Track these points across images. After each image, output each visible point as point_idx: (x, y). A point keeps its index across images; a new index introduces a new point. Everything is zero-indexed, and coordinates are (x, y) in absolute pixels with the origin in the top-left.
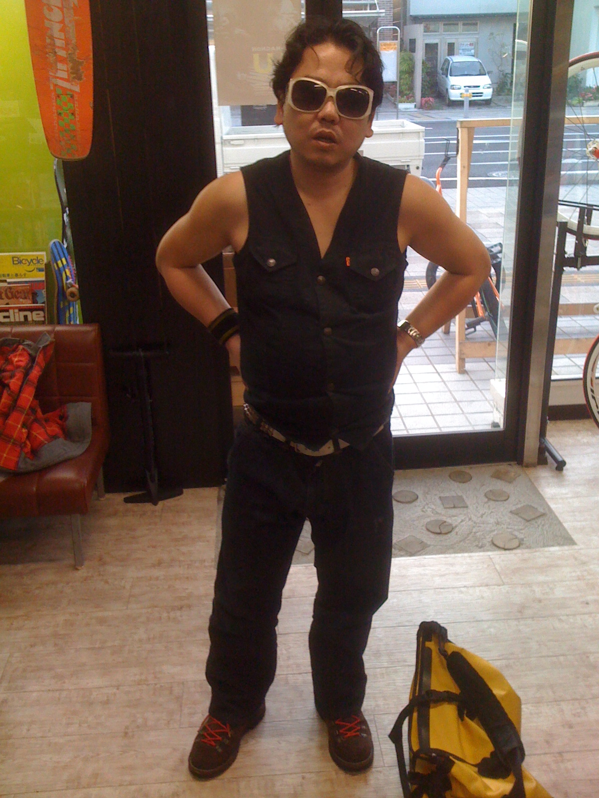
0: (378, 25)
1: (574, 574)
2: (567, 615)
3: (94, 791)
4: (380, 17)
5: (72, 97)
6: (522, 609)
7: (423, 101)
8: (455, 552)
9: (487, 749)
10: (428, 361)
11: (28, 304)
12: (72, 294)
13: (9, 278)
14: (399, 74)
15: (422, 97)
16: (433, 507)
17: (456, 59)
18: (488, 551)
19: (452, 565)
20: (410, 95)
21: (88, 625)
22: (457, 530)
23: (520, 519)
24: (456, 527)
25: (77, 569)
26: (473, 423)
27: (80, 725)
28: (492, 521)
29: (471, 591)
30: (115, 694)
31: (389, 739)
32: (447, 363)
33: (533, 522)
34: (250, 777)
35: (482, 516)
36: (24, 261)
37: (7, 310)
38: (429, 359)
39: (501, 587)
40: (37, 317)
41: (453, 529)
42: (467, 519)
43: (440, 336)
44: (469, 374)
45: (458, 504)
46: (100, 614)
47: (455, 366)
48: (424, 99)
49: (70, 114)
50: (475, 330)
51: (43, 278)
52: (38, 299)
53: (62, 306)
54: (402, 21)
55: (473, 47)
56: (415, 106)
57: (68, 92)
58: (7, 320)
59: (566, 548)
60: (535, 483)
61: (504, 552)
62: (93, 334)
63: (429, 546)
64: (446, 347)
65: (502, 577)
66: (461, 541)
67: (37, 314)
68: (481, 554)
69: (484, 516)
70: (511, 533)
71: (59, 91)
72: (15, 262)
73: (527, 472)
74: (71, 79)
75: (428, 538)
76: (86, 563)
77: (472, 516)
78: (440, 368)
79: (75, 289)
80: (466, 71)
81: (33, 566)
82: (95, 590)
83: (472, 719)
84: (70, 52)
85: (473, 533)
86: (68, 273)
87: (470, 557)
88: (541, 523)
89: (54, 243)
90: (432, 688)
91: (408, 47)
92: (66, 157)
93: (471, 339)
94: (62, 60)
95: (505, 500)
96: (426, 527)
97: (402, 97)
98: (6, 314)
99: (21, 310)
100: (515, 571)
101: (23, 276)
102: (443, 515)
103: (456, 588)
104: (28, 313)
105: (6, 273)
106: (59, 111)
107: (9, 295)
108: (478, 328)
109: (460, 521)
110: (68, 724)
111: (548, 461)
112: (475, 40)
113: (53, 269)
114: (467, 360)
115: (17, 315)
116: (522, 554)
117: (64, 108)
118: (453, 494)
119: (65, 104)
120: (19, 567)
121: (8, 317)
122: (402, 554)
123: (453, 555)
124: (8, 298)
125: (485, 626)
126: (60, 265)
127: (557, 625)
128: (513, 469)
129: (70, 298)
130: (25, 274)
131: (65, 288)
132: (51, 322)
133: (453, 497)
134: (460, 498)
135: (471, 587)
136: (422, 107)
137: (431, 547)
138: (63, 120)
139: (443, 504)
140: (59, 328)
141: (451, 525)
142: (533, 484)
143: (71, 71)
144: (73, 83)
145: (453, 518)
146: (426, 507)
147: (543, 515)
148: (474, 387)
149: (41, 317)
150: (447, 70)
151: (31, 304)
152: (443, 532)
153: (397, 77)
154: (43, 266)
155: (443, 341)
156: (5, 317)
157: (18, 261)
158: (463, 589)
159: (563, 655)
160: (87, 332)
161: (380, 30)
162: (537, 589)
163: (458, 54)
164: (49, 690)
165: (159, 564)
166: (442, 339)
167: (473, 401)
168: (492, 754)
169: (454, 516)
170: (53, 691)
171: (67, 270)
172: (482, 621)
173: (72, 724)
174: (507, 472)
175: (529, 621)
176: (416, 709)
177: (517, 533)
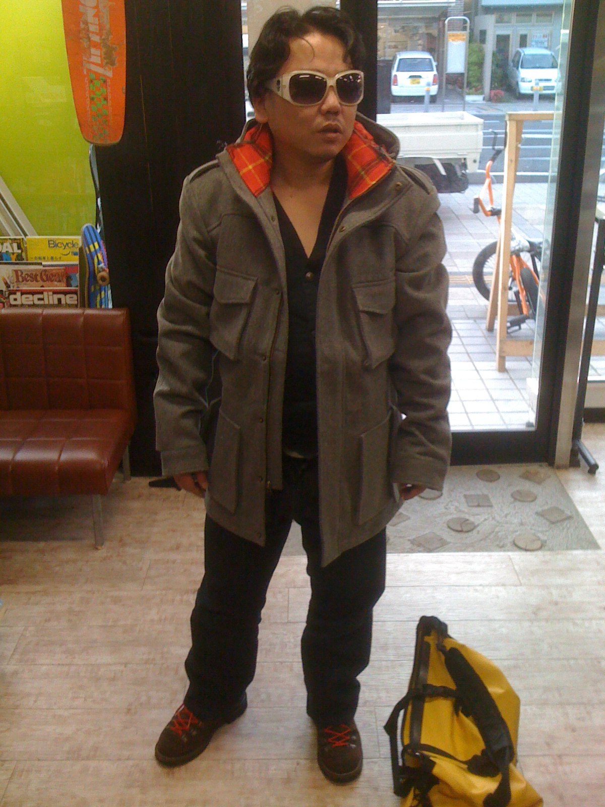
0: (448, 15)
1: (595, 579)
2: (583, 619)
3: (93, 764)
4: (450, 7)
5: (105, 82)
6: (537, 610)
7: (492, 94)
8: (475, 551)
9: (478, 747)
10: (468, 358)
11: (64, 288)
12: (103, 279)
13: (44, 261)
14: (467, 66)
15: (491, 90)
16: (457, 504)
17: (528, 51)
18: (508, 551)
19: (470, 563)
20: (479, 87)
21: (102, 603)
22: (479, 528)
23: (545, 521)
24: (478, 525)
25: (97, 549)
26: (507, 422)
27: (85, 700)
28: (516, 521)
29: (486, 589)
30: (122, 671)
31: (384, 731)
32: (488, 361)
33: (559, 524)
34: (245, 760)
35: (506, 516)
36: (59, 245)
37: (41, 293)
38: (469, 357)
39: (518, 587)
40: (70, 300)
41: (475, 527)
42: (491, 519)
43: (483, 333)
44: (509, 371)
45: (483, 502)
46: (116, 594)
47: (495, 365)
48: (493, 92)
49: (102, 100)
50: (520, 328)
51: (77, 262)
52: (72, 282)
53: (93, 289)
54: (473, 11)
55: (546, 39)
56: (484, 99)
57: (101, 78)
58: (41, 302)
59: (589, 552)
60: (564, 486)
61: (524, 553)
62: (122, 319)
63: (449, 543)
64: (489, 344)
65: (521, 578)
66: (481, 540)
67: (70, 298)
68: (502, 553)
69: (509, 517)
70: (534, 535)
71: (92, 76)
72: (51, 246)
73: (558, 474)
74: (104, 64)
75: (448, 535)
76: (107, 544)
77: (496, 515)
78: (480, 365)
79: (105, 274)
80: (537, 63)
81: (55, 544)
82: (112, 570)
83: (467, 715)
84: (103, 37)
85: (494, 533)
86: (100, 258)
87: (489, 556)
88: (566, 525)
89: (87, 227)
90: (429, 682)
91: (476, 39)
92: (99, 142)
93: (515, 337)
94: (96, 45)
95: (532, 501)
96: (448, 524)
97: (470, 89)
98: (41, 296)
99: (55, 292)
100: (534, 573)
101: (59, 260)
102: (466, 513)
103: (471, 586)
104: (62, 296)
105: (42, 256)
106: (92, 96)
107: (44, 277)
108: (523, 326)
109: (483, 519)
110: (74, 698)
111: (581, 463)
112: (548, 32)
113: (85, 253)
114: (507, 358)
115: (51, 298)
116: (544, 556)
117: (97, 93)
118: (479, 493)
119: (99, 90)
120: (42, 545)
121: (43, 299)
122: (421, 549)
123: (472, 554)
124: (43, 281)
125: (496, 625)
126: (92, 249)
127: (571, 628)
128: (542, 470)
129: (100, 282)
130: (60, 258)
131: (96, 272)
132: (83, 306)
133: (478, 495)
134: (486, 497)
135: (487, 586)
136: (490, 99)
137: (451, 544)
138: (95, 104)
139: (467, 502)
140: (89, 312)
141: (473, 523)
142: (562, 486)
143: (103, 56)
144: (107, 68)
145: (476, 517)
146: (450, 504)
147: (569, 518)
148: (513, 386)
149: (74, 300)
150: (518, 62)
151: (65, 287)
152: (464, 530)
153: (465, 69)
154: (77, 250)
155: (486, 339)
156: (39, 299)
157: (54, 245)
158: (478, 588)
159: (574, 659)
160: (117, 316)
161: (449, 20)
162: (554, 591)
163: (531, 46)
164: (59, 664)
165: (178, 547)
166: (485, 337)
167: (510, 400)
168: (483, 752)
169: (478, 515)
170: (63, 665)
171: (99, 255)
172: (495, 620)
173: (77, 698)
174: (537, 473)
175: (543, 623)
176: (411, 702)
177: (540, 535)
